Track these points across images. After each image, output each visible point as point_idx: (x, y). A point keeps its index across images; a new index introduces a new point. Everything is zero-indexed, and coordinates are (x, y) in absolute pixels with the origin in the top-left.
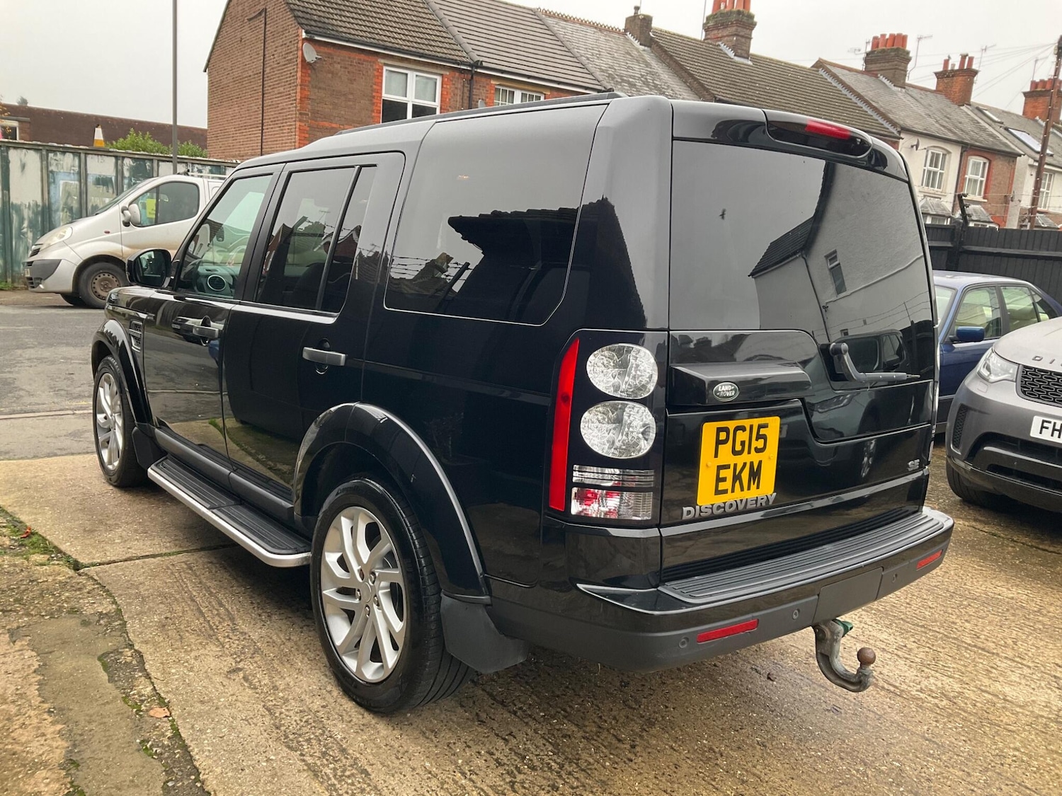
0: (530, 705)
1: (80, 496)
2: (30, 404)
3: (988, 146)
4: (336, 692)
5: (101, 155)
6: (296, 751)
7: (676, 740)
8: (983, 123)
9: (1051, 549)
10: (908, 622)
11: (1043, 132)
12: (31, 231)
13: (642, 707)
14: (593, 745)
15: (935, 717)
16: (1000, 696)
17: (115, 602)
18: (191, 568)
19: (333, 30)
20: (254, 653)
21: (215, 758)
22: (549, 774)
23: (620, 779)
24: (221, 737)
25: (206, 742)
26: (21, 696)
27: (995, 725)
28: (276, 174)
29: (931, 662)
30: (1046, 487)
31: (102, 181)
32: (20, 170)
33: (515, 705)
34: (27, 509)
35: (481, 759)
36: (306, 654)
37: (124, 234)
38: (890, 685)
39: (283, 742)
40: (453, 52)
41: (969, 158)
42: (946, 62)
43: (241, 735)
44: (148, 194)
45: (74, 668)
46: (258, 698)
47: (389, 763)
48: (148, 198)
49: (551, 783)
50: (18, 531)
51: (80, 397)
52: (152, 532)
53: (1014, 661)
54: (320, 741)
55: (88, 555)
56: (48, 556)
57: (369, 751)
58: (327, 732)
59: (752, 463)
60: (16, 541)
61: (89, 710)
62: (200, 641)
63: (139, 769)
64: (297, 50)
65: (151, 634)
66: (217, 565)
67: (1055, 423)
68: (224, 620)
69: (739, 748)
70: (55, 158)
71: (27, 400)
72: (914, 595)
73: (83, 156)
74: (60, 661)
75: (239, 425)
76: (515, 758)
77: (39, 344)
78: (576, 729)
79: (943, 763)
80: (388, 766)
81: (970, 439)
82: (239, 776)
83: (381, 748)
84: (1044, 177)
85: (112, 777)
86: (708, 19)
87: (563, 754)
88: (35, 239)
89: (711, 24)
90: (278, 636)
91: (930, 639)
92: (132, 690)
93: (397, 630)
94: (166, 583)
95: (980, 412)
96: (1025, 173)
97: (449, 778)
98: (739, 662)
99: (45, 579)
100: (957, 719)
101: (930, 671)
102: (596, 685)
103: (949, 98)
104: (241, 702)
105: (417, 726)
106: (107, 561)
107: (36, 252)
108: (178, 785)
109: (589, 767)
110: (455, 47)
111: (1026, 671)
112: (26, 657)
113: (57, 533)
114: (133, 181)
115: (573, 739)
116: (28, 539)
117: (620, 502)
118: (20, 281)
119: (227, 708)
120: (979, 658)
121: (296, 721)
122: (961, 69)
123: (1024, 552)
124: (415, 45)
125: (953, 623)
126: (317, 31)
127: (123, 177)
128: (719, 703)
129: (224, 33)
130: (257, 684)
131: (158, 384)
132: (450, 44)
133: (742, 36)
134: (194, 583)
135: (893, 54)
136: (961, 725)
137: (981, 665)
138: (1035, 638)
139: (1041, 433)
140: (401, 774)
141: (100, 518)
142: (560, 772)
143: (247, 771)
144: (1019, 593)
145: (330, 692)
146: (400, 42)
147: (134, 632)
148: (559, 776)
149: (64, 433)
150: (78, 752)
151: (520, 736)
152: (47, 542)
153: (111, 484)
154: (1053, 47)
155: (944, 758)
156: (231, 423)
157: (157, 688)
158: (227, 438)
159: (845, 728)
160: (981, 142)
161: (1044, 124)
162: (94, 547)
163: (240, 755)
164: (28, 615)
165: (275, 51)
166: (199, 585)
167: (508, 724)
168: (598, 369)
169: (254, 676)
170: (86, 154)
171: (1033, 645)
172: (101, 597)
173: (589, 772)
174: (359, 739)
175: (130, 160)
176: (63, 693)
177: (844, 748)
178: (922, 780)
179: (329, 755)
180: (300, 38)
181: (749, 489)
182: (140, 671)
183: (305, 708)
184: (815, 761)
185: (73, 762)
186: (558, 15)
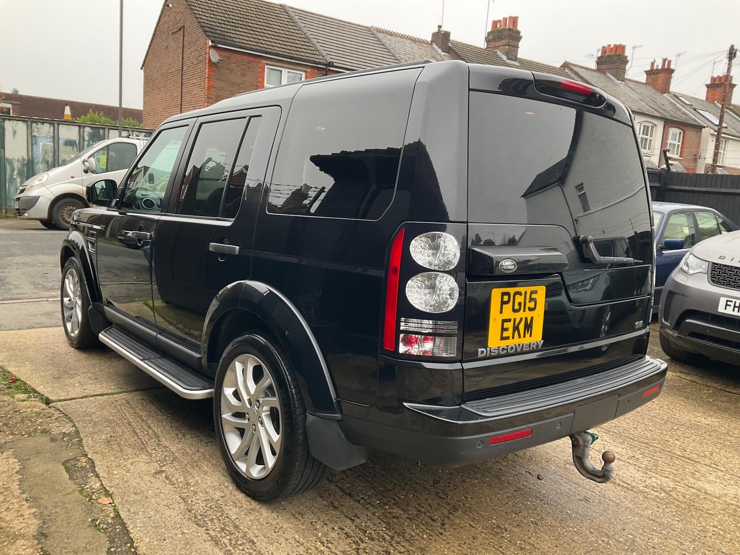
0: (369, 496)
1: (51, 354)
2: (17, 294)
3: (682, 121)
4: (231, 487)
5: (69, 125)
6: (203, 527)
7: (473, 520)
8: (678, 105)
9: (734, 391)
10: (636, 441)
11: (720, 112)
12: (19, 178)
13: (449, 497)
14: (414, 523)
15: (656, 505)
16: (702, 490)
17: (74, 426)
18: (128, 403)
19: (230, 40)
20: (173, 461)
21: (145, 532)
22: (384, 543)
23: (434, 547)
24: (149, 518)
25: (138, 520)
26: (7, 489)
27: (700, 510)
28: (191, 125)
29: (652, 467)
30: (730, 347)
31: (69, 143)
32: (12, 135)
33: (359, 496)
34: (13, 363)
35: (334, 533)
36: (210, 461)
37: (84, 179)
38: (624, 482)
39: (194, 521)
40: (313, 56)
41: (670, 129)
42: (653, 64)
43: (163, 516)
44: (102, 152)
45: (45, 470)
46: (176, 491)
47: (269, 535)
48: (101, 154)
49: (385, 549)
50: (6, 378)
51: (52, 289)
52: (101, 379)
53: (711, 467)
54: (220, 520)
55: (56, 394)
56: (27, 395)
57: (255, 527)
58: (225, 515)
59: (526, 319)
60: (5, 385)
61: (55, 498)
62: (135, 452)
63: (91, 539)
64: (206, 54)
65: (100, 447)
66: (148, 401)
67: (735, 302)
68: (152, 438)
69: (518, 525)
70: (37, 127)
71: (15, 291)
72: (639, 422)
73: (56, 125)
74: (35, 466)
75: (164, 304)
76: (359, 532)
77: (24, 253)
78: (402, 512)
79: (664, 536)
80: (269, 538)
81: (675, 315)
82: (162, 544)
83: (263, 525)
84: (721, 142)
85: (71, 545)
86: (489, 34)
87: (393, 529)
88: (22, 182)
89: (491, 37)
90: (190, 449)
91: (651, 452)
92: (86, 485)
93: (275, 441)
94: (111, 413)
95: (682, 295)
96: (708, 140)
97: (312, 546)
98: (517, 467)
99: (25, 411)
100: (673, 506)
101: (652, 473)
102: (416, 482)
103: (655, 88)
104: (164, 493)
105: (289, 510)
106: (69, 398)
107: (22, 191)
108: (118, 550)
109: (412, 538)
110: (314, 52)
111: (720, 473)
112: (11, 463)
113: (34, 379)
114: (91, 143)
115: (400, 519)
116: (14, 383)
117: (434, 345)
118: (11, 212)
119: (153, 498)
120: (686, 465)
121: (202, 507)
122: (663, 69)
123: (715, 393)
124: (288, 51)
125: (667, 441)
126: (219, 41)
127: (84, 140)
128: (503, 495)
129: (155, 43)
130: (175, 481)
131: (107, 278)
132: (311, 50)
133: (512, 46)
134: (131, 413)
135: (616, 58)
136: (675, 510)
137: (688, 470)
138: (725, 451)
139: (725, 309)
140: (278, 543)
141: (65, 369)
142: (391, 542)
143: (168, 541)
144: (712, 421)
145: (227, 487)
146: (277, 49)
147: (88, 446)
148: (390, 545)
149: (41, 313)
150: (47, 527)
151: (363, 517)
152: (27, 385)
153: (73, 347)
154: (726, 53)
155: (664, 532)
156: (159, 303)
157: (104, 484)
158: (156, 314)
159: (593, 512)
160: (678, 119)
161: (720, 106)
162: (60, 389)
163: (163, 530)
164: (12, 434)
165: (191, 55)
166: (135, 415)
167: (353, 508)
168: (418, 250)
169: (173, 476)
170: (58, 124)
171: (724, 456)
172: (65, 422)
173: (412, 542)
174: (248, 519)
175: (89, 128)
176: (37, 487)
177: (593, 525)
178: (649, 548)
179: (226, 530)
180: (208, 46)
181: (524, 337)
182: (92, 472)
183: (209, 497)
184: (572, 534)
185: (43, 534)
186: (386, 31)
